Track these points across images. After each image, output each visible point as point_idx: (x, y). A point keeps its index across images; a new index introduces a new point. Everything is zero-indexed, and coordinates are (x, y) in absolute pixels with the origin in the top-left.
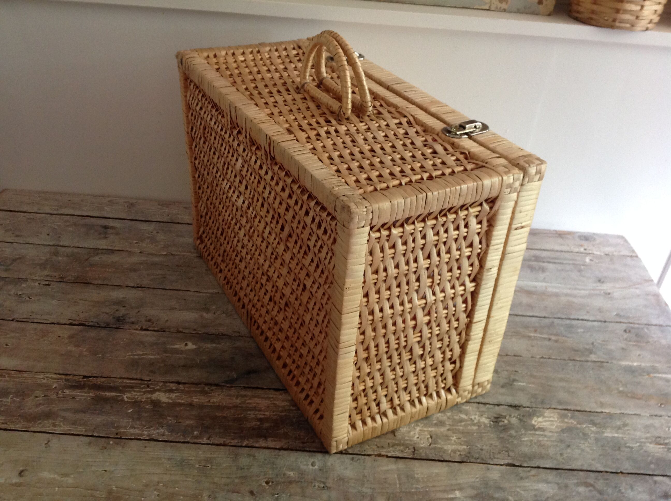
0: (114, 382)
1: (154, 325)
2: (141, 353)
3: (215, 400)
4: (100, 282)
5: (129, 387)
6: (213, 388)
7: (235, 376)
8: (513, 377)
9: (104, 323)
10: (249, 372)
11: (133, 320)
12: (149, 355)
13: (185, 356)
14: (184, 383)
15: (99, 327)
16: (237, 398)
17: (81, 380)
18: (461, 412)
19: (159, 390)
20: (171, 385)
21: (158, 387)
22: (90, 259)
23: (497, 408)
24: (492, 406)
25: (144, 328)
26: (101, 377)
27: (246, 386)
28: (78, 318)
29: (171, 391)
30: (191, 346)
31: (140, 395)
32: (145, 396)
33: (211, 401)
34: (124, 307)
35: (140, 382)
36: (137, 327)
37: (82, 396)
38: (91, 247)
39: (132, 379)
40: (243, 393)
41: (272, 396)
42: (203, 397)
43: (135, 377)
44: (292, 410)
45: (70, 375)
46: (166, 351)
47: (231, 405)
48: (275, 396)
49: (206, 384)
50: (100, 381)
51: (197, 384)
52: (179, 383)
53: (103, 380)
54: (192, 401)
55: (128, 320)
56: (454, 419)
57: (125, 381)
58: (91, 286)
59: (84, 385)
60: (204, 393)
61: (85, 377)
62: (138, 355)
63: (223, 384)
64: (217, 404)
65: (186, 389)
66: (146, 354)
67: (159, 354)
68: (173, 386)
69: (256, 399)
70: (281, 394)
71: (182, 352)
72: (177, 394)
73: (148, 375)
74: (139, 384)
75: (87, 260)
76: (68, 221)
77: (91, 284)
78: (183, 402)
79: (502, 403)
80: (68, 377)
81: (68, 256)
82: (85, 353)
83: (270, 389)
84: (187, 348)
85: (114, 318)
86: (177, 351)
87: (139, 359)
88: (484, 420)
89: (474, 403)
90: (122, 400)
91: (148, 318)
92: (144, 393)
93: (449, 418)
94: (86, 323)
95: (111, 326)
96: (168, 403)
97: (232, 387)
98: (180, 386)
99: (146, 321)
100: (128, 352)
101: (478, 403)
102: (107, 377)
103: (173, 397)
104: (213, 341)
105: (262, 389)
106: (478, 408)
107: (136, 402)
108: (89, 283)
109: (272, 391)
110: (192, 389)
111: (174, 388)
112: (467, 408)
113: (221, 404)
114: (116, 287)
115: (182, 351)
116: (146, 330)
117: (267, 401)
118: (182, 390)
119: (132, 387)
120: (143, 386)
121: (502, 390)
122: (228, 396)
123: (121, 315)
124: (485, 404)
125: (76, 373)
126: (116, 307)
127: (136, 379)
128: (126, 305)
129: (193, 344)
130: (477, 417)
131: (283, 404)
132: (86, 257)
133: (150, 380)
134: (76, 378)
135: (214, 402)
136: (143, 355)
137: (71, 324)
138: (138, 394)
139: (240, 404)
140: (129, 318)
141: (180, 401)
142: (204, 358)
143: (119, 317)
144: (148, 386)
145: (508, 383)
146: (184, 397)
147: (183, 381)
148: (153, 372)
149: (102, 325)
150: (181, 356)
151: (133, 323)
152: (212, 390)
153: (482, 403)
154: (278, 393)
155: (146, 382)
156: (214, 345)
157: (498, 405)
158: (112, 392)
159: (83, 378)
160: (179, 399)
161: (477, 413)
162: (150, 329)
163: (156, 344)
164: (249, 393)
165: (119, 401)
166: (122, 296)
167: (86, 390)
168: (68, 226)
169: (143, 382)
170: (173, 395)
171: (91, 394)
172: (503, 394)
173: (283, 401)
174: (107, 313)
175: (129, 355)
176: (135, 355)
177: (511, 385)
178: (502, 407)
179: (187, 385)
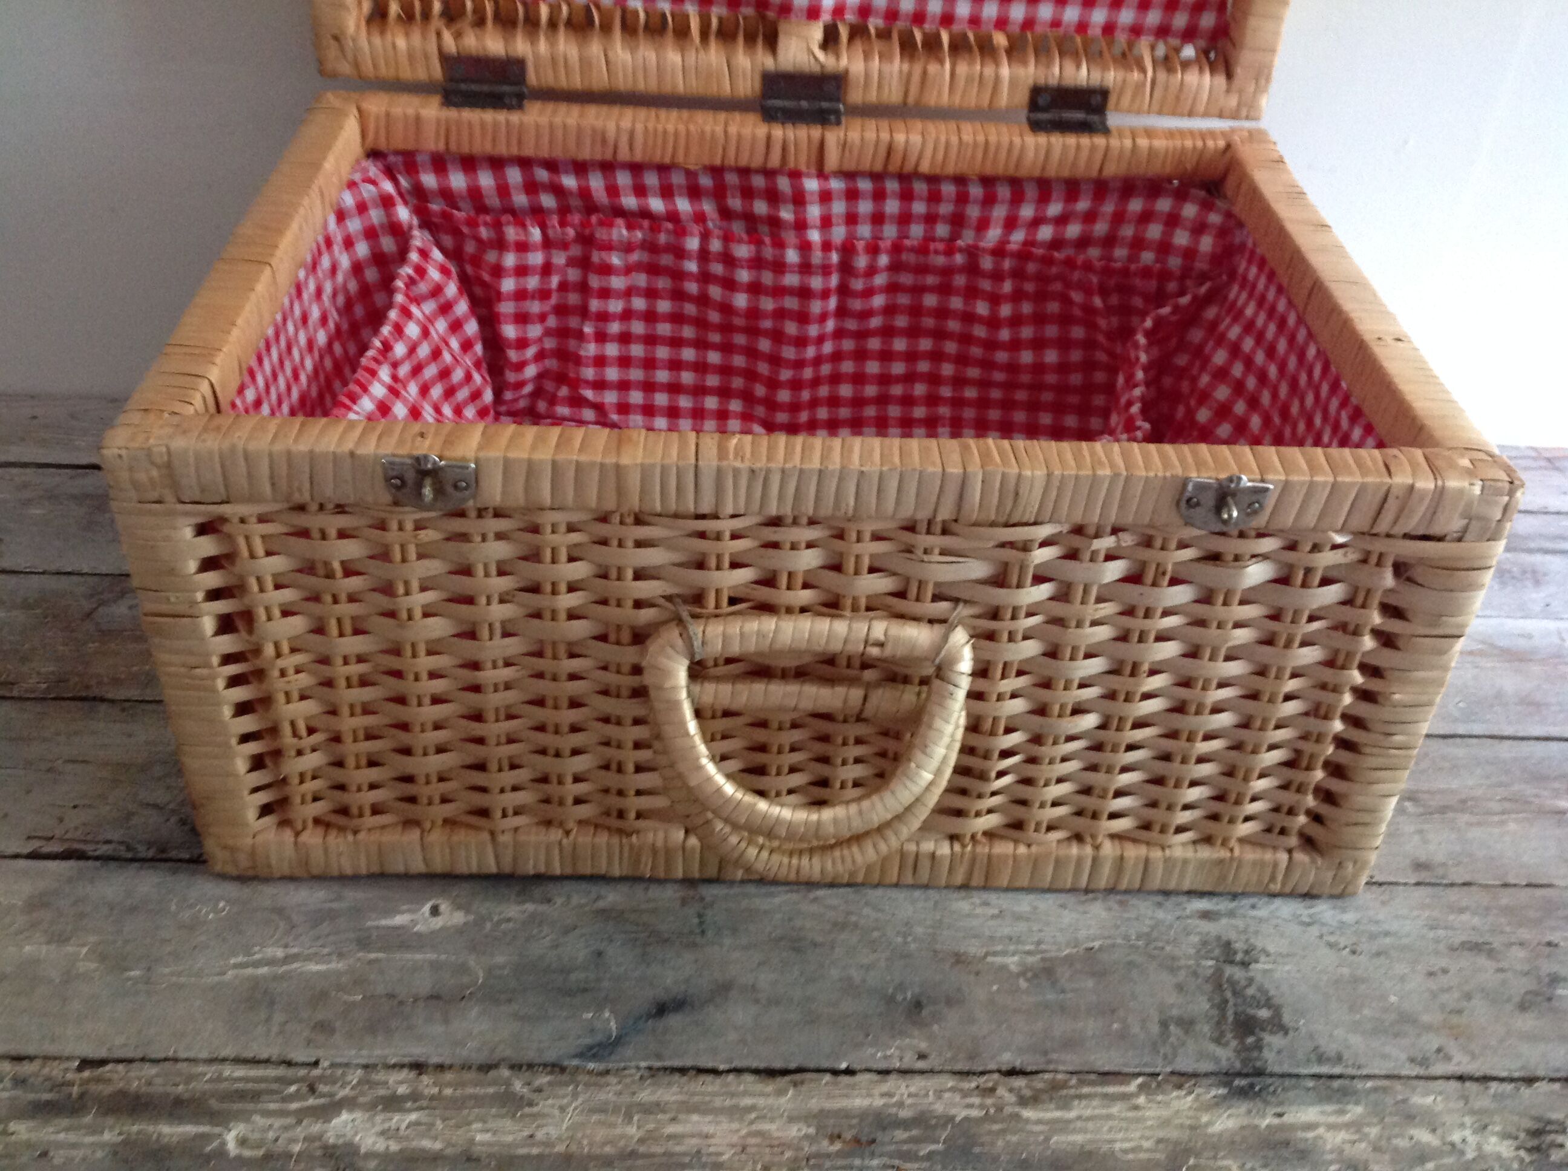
0: (190, 1078)
2: (280, 953)
3: (553, 1132)
4: (134, 693)
5: (241, 1095)
6: (543, 1080)
7: (613, 1025)
8: (1547, 967)
10: (661, 1009)
12: (308, 958)
13: (431, 956)
14: (441, 1068)
15: (133, 860)
16: (628, 1118)
17: (70, 1076)
18: (1410, 1117)
19: (349, 1103)
20: (394, 1077)
21: (346, 1092)
23: (1525, 1092)
24: (1509, 1087)
26: (143, 1060)
27: (658, 1064)
28: (58, 833)
29: (392, 1103)
30: (452, 917)
31: (286, 1128)
32: (300, 1132)
33: (540, 1135)
35: (281, 1071)
37: (74, 1146)
38: (104, 570)
39: (255, 1062)
40: (646, 1095)
41: (748, 1101)
42: (508, 1123)
43: (264, 1056)
44: (828, 1156)
45: (31, 1058)
46: (364, 943)
47: (608, 1149)
48: (761, 1102)
49: (516, 1067)
50: (136, 1079)
51: (486, 1068)
52: (419, 1067)
53: (151, 1070)
54: (472, 1141)
56: (1396, 1150)
57: (228, 1071)
58: (103, 707)
59: (82, 1096)
60: (511, 1103)
61: (86, 1063)
62: (271, 962)
63: (575, 1062)
64: (560, 1148)
65: (448, 1091)
66: (295, 958)
67: (341, 955)
68: (400, 1083)
69: (695, 1117)
70: (781, 1092)
71: (420, 941)
72: (413, 1116)
73: (309, 1042)
74: (278, 1080)
76: (25, 486)
77: (103, 700)
78: (438, 1146)
79: (1540, 1073)
80: (27, 1068)
81: (26, 606)
82: (83, 967)
83: (738, 1071)
84: (438, 923)
86: (403, 940)
87: (276, 978)
88: (1496, 1146)
89: (1448, 1078)
90: (221, 1153)
92: (301, 1115)
93: (1376, 1149)
94: (88, 848)
95: (173, 854)
96: (385, 1157)
97: (607, 1072)
98: (425, 1079)
100: (235, 955)
101: (1461, 1078)
102: (166, 1060)
103: (403, 1126)
104: (524, 895)
105: (715, 1072)
106: (1466, 1099)
107: (268, 1157)
108: (94, 699)
109: (749, 1078)
110: (470, 1090)
111: (402, 1090)
112: (1429, 1100)
113: (574, 1148)
115: (419, 935)
117: (735, 1126)
118: (432, 1098)
119: (255, 1096)
120: (293, 1088)
121: (1527, 1022)
122: (593, 1111)
124: (1485, 1079)
125: (51, 1049)
127: (267, 1061)
129: (459, 907)
130: (1467, 1133)
131: (795, 1131)
133: (316, 1063)
134: (55, 1070)
135: (548, 1144)
136: (287, 959)
137: (34, 856)
138: (278, 1123)
139: (642, 1141)
141: (427, 1144)
142: (500, 959)
144: (312, 1089)
145: (1536, 994)
146: (439, 1125)
147: (435, 1060)
148: (324, 1028)
149: (143, 852)
150: (418, 956)
152: (539, 1090)
153: (1472, 1078)
154: (770, 1087)
155: (302, 1072)
156: (530, 907)
157: (1530, 1081)
158: (181, 1120)
159: (80, 1069)
160: (423, 1136)
161: (1468, 1120)
163: (332, 915)
164: (670, 1093)
165: (208, 1158)
167: (88, 1119)
168: (27, 503)
169: (290, 1072)
170: (402, 1120)
171: (107, 1136)
172: (1531, 1038)
173: (792, 1119)
175: (236, 966)
176: (257, 964)
177: (1550, 999)
178: (1542, 1087)
179: (449, 1076)
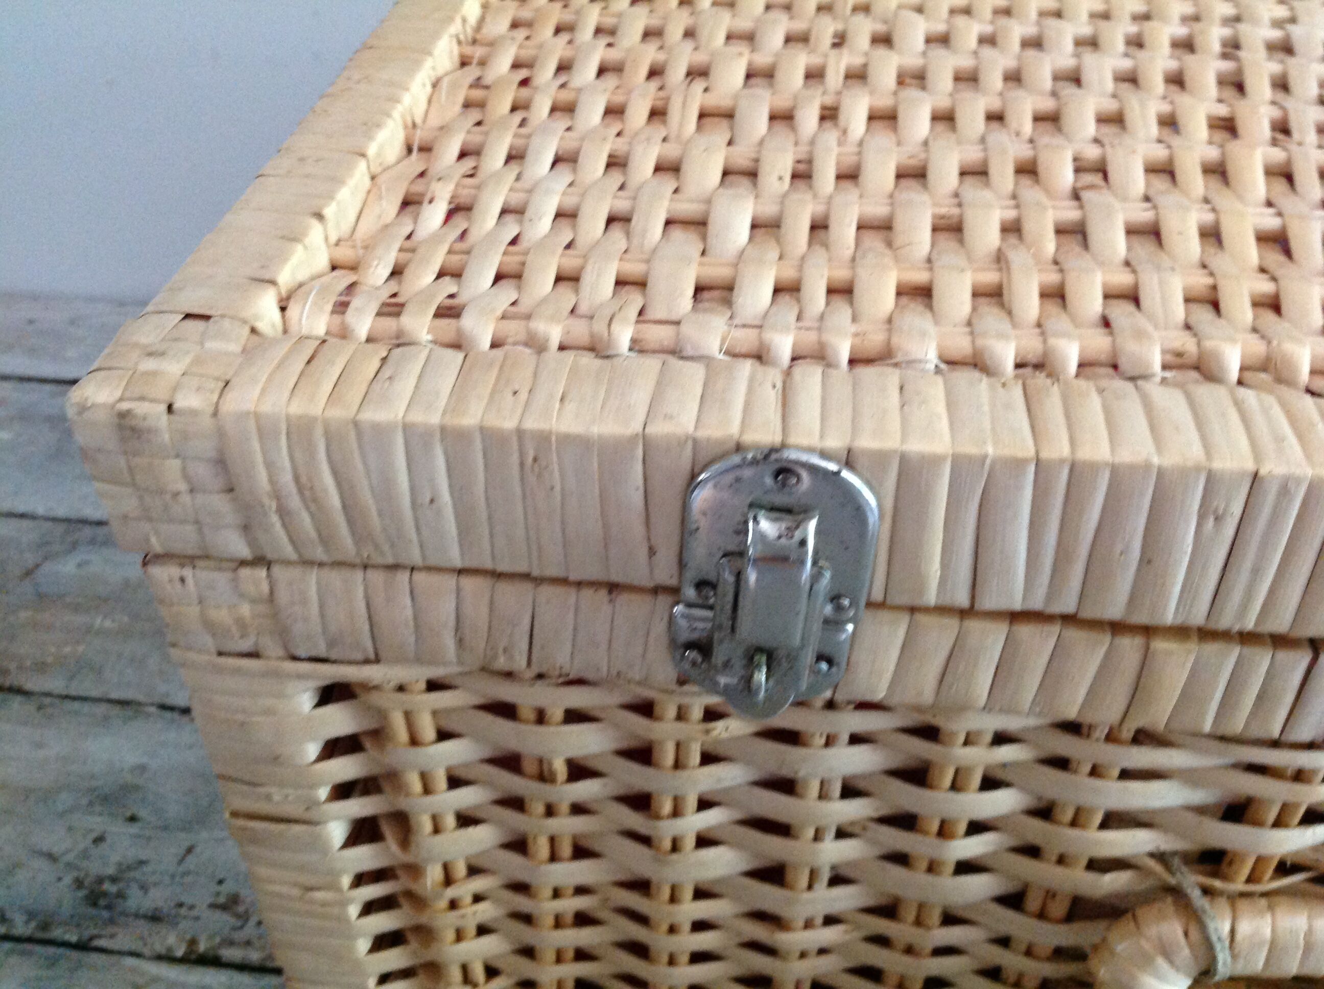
1: (250, 930)
9: (31, 915)
11: (156, 898)
22: (47, 567)
25: (202, 947)
34: (133, 819)
36: (171, 940)
55: (136, 900)
75: (29, 573)
85: (79, 883)
91: (226, 889)
99: (213, 906)
114: (116, 710)
116: (210, 961)
123: (111, 871)
126: (96, 822)
128: (142, 813)
132: (30, 559)
140: (144, 888)
143: (100, 880)
151: (155, 918)
162: (228, 954)
166: (131, 758)
174: (51, 857)
